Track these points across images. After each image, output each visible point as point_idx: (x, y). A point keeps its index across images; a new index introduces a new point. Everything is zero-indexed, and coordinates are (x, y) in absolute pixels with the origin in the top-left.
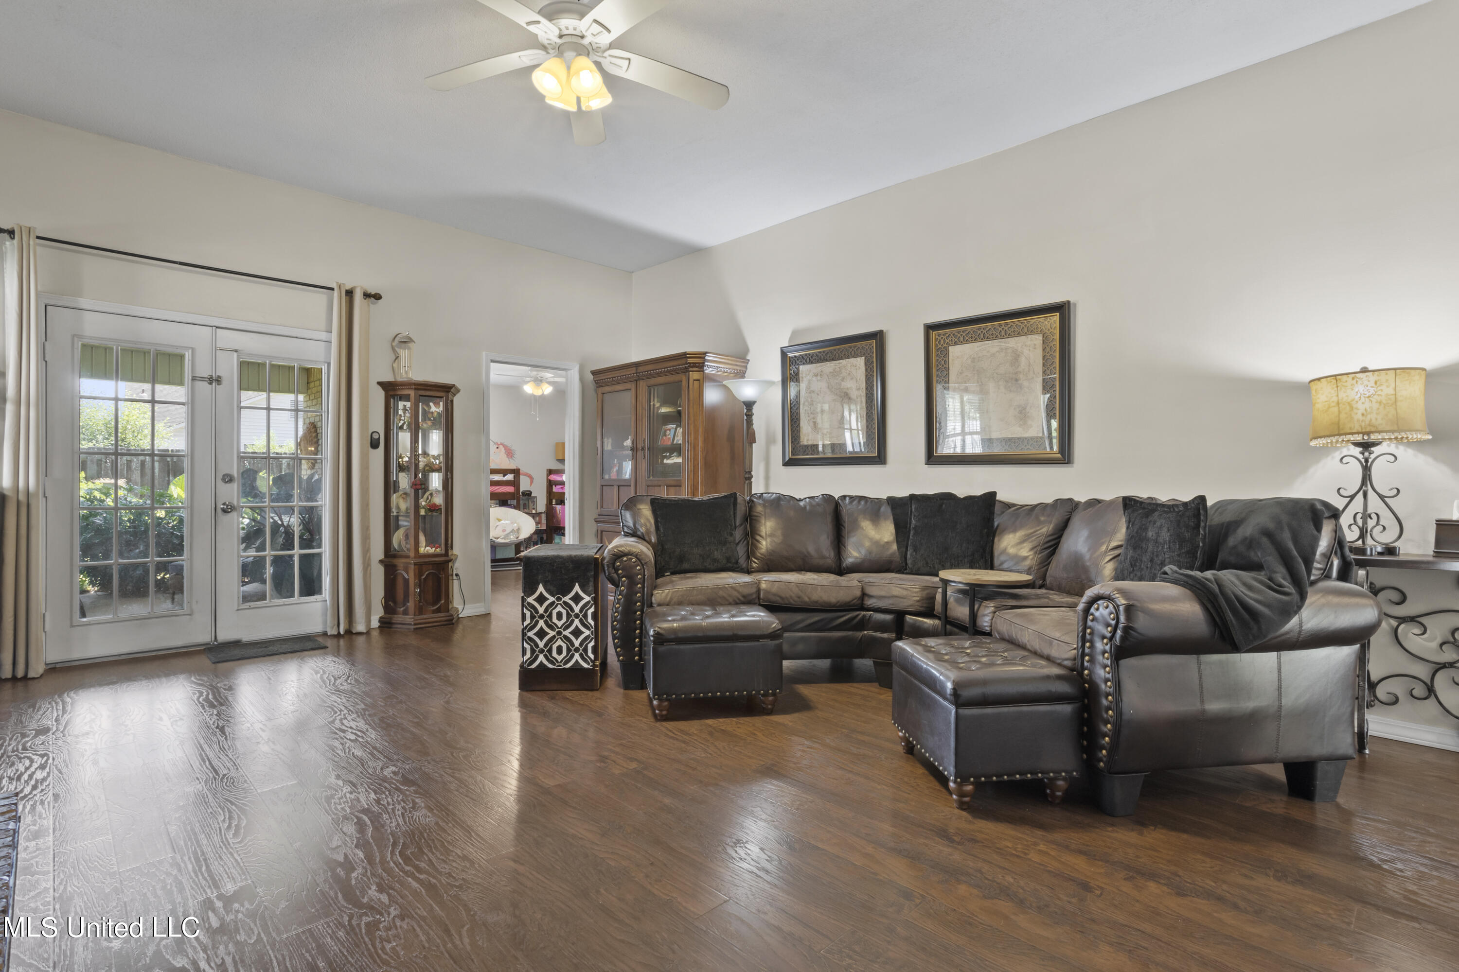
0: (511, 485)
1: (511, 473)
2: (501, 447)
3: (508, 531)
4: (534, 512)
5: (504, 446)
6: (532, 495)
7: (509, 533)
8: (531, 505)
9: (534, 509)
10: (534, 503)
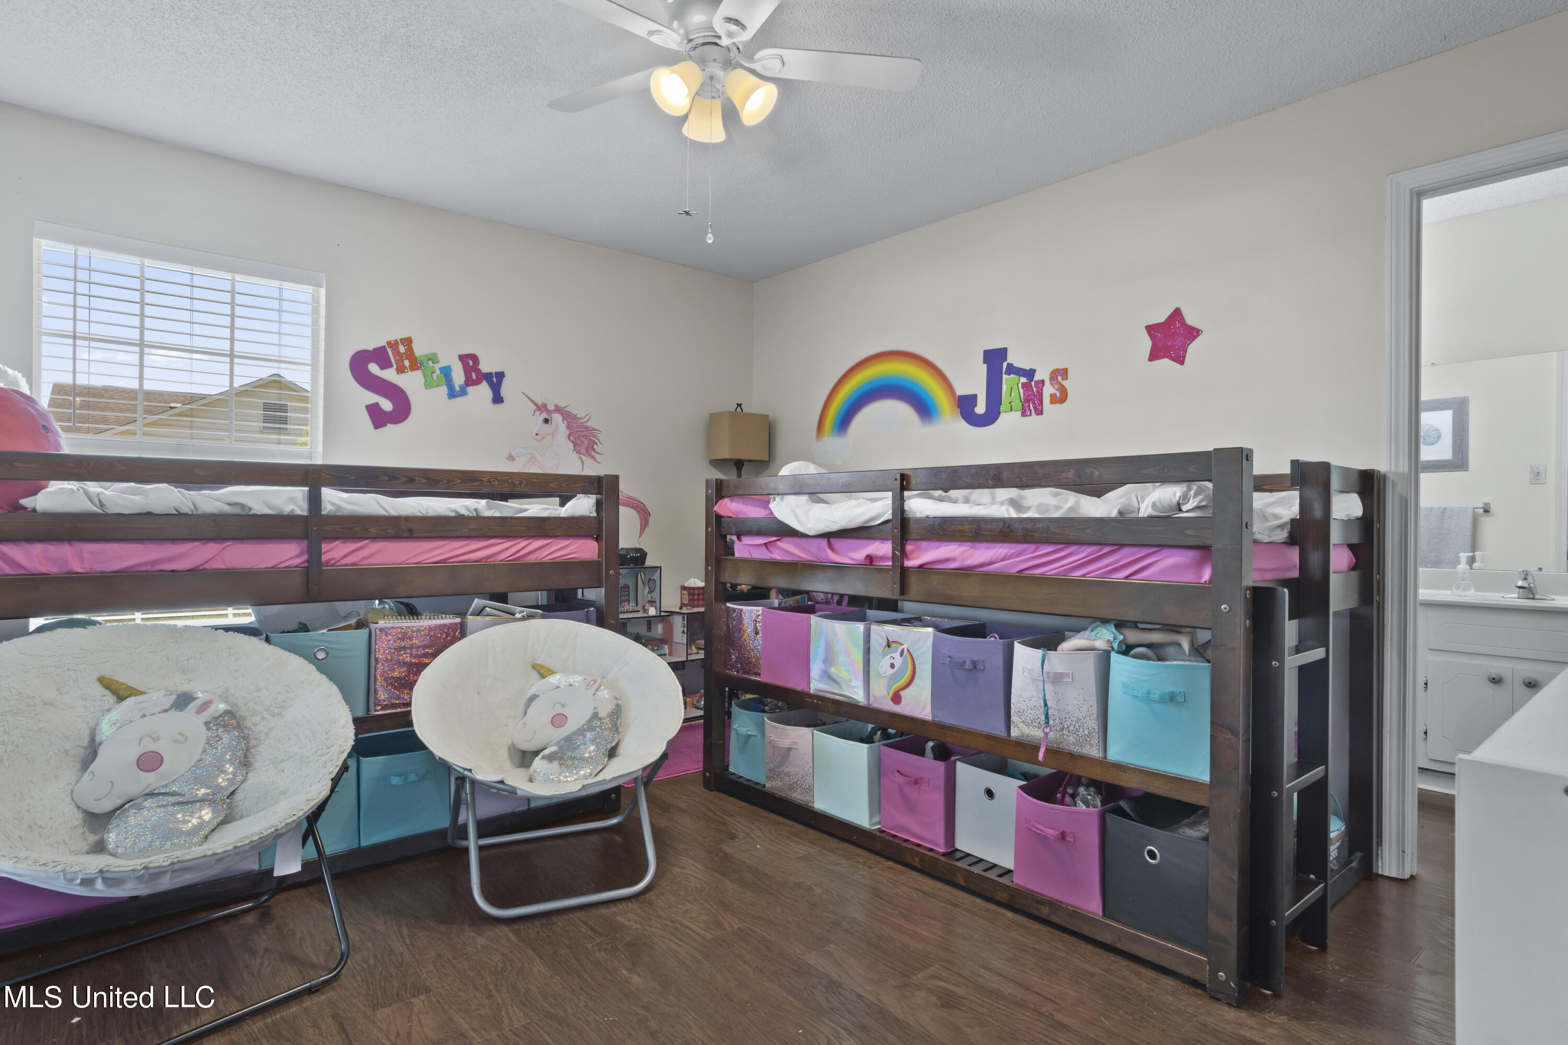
0: (589, 536)
1: (586, 492)
2: (557, 418)
3: (576, 719)
4: (652, 611)
5: (567, 416)
6: (649, 562)
7: (581, 732)
8: (644, 591)
9: (652, 602)
10: (653, 584)
